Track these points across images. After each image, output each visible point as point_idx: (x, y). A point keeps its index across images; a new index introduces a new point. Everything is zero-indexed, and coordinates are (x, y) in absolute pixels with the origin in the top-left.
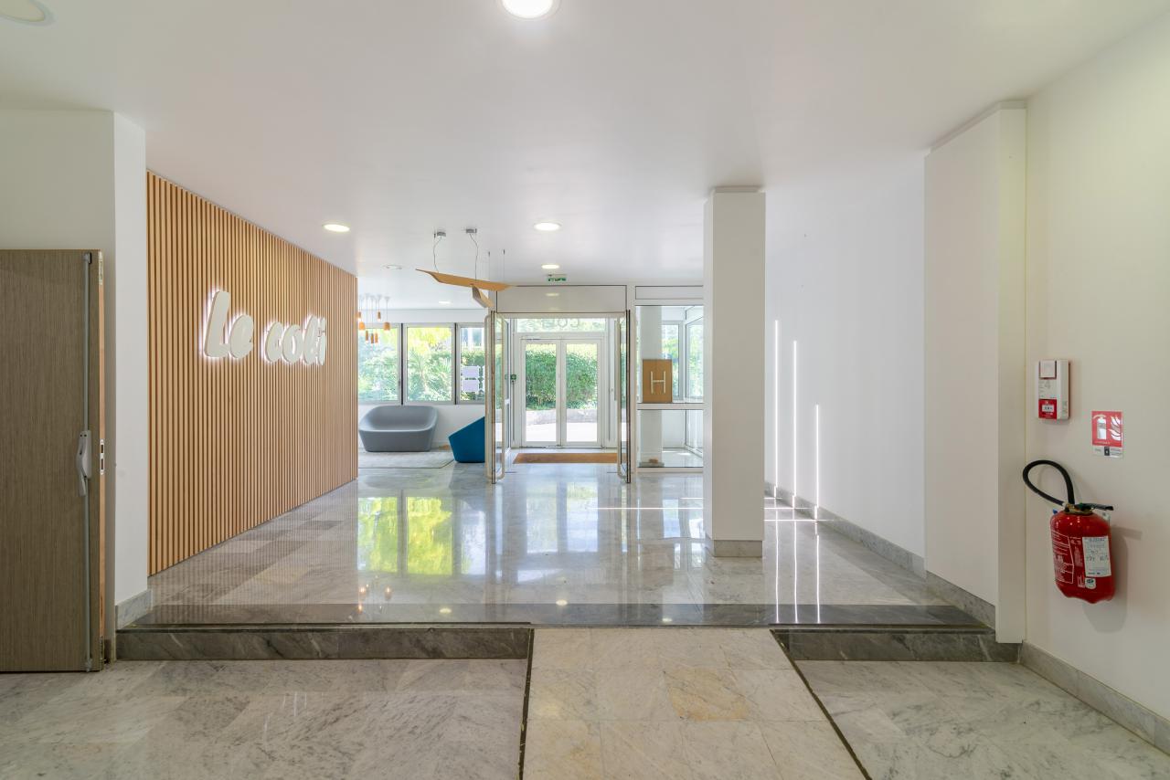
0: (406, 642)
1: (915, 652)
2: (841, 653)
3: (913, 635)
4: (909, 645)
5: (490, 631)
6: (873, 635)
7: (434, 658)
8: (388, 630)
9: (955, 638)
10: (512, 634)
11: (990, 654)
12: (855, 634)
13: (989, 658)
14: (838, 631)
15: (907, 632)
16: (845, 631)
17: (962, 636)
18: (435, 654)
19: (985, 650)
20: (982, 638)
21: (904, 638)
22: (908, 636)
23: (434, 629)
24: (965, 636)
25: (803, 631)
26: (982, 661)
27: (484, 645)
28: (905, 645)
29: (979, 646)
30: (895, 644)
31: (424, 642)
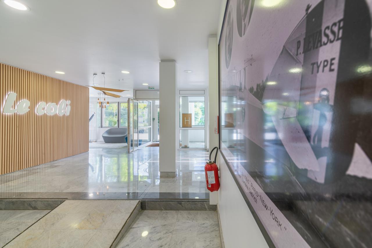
0: (26, 205)
1: (185, 208)
2: (162, 208)
3: (184, 202)
4: (183, 205)
5: (52, 201)
6: (172, 202)
7: (35, 210)
8: (20, 201)
9: (197, 203)
10: (59, 202)
11: (208, 208)
12: (166, 202)
13: (208, 210)
14: (161, 201)
15: (182, 201)
16: (163, 201)
17: (199, 202)
18: (35, 208)
19: (207, 207)
20: (205, 203)
21: (182, 203)
22: (183, 202)
23: (35, 200)
24: (200, 202)
25: (150, 201)
26: (205, 210)
27: (50, 205)
28: (182, 205)
29: (205, 206)
30: (179, 205)
31: (31, 205)
